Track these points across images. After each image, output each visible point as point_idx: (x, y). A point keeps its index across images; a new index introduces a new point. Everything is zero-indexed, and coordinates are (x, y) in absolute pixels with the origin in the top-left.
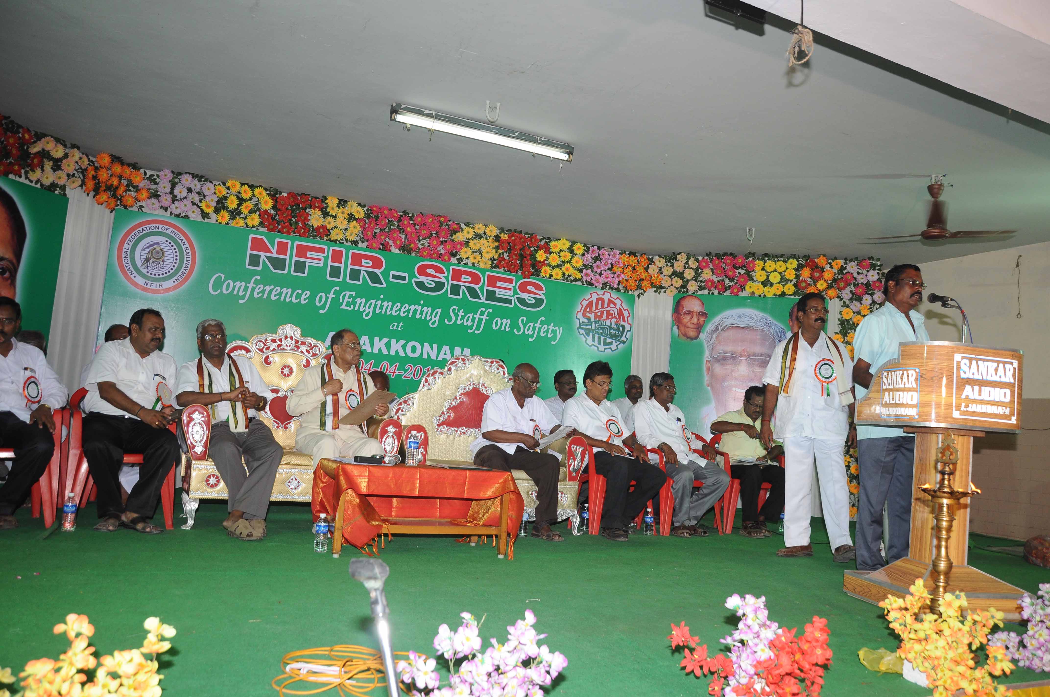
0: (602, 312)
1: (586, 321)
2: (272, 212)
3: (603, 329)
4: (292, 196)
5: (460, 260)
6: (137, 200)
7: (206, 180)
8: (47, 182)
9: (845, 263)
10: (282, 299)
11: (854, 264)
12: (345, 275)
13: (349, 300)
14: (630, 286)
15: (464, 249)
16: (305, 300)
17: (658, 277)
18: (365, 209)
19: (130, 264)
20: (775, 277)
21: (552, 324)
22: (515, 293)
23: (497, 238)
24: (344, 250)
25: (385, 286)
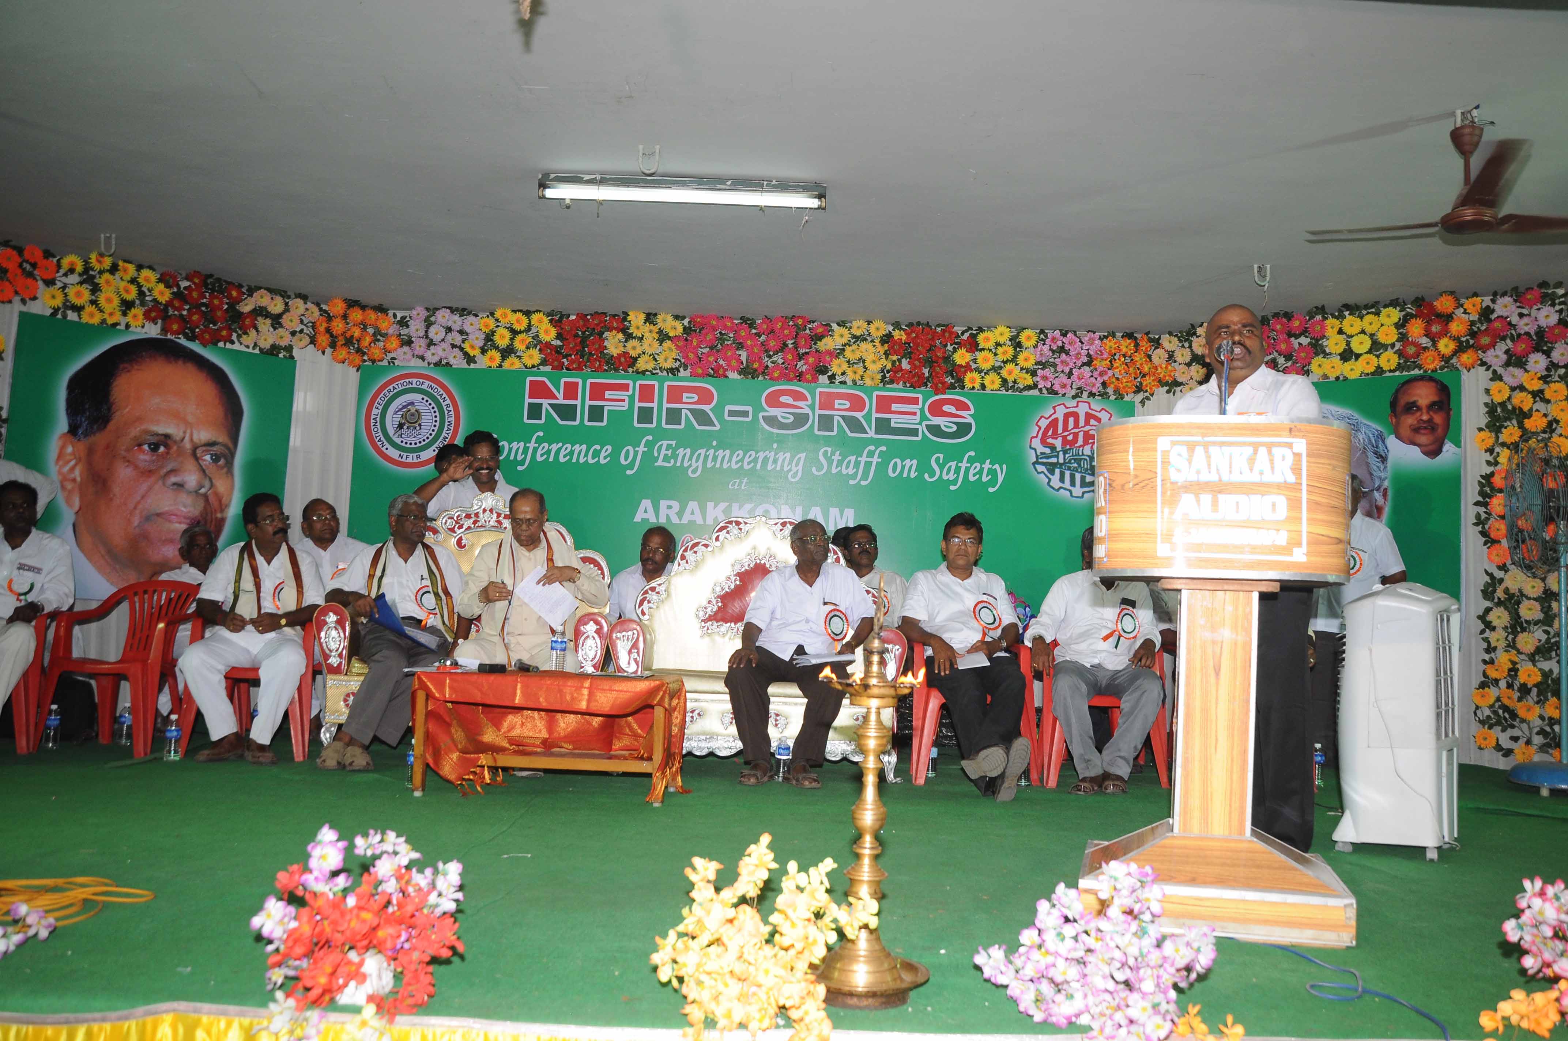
0: (1076, 436)
1: (1048, 451)
2: (559, 343)
3: (1078, 461)
4: (581, 318)
5: (832, 378)
6: (386, 351)
7: (469, 313)
8: (266, 345)
9: (1493, 301)
10: (574, 460)
11: (1507, 299)
12: (660, 419)
13: (667, 452)
14: (1124, 387)
15: (836, 362)
16: (605, 458)
17: (1166, 368)
18: (686, 322)
19: (380, 434)
20: (1362, 343)
21: (988, 461)
22: (923, 418)
23: (887, 339)
24: (656, 383)
25: (718, 427)
